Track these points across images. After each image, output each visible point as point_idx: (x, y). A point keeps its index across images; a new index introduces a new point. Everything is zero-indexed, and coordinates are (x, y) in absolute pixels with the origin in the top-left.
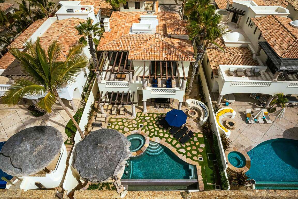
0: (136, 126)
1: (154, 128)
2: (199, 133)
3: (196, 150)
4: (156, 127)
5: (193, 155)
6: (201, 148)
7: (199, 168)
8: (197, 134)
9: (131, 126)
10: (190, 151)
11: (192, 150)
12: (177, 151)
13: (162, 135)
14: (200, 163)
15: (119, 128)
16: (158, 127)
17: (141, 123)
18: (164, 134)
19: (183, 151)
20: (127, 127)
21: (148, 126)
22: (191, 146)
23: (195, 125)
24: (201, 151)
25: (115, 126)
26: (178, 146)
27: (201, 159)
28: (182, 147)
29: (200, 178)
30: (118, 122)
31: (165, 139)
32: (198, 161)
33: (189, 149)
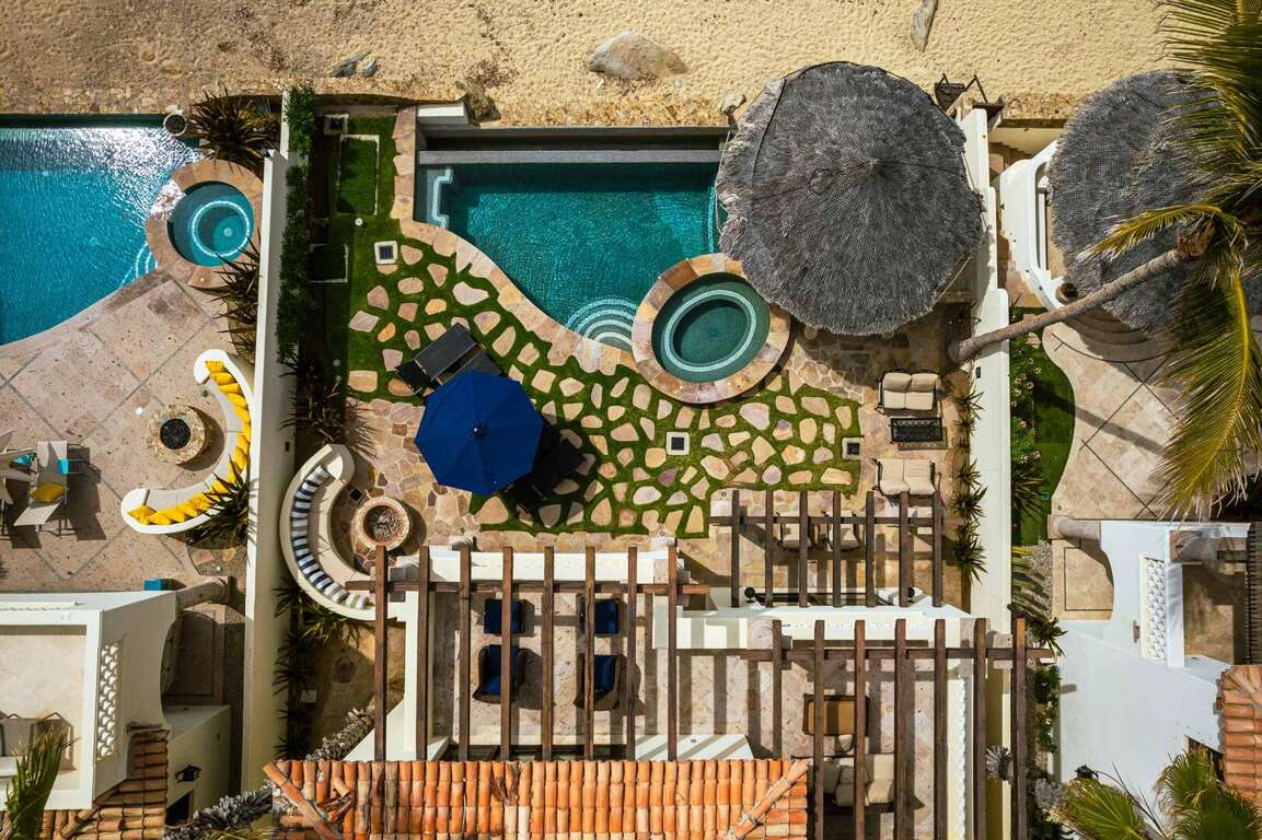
0: (707, 442)
1: (608, 427)
2: (366, 397)
3: (397, 298)
4: (596, 432)
5: (418, 270)
6: (372, 310)
7: (401, 210)
8: (382, 392)
9: (736, 439)
10: (431, 291)
11: (421, 300)
12: (494, 293)
13: (570, 386)
14: (389, 229)
15: (796, 428)
16: (584, 434)
17: (685, 463)
18: (556, 393)
19: (466, 295)
20: (754, 432)
21: (641, 446)
22: (423, 319)
23: (380, 448)
24: (378, 296)
25: (819, 441)
26: (487, 322)
27: (386, 253)
28: (470, 312)
29: (405, 164)
30: (808, 464)
31: (556, 358)
32: (402, 241)
33: (436, 306)
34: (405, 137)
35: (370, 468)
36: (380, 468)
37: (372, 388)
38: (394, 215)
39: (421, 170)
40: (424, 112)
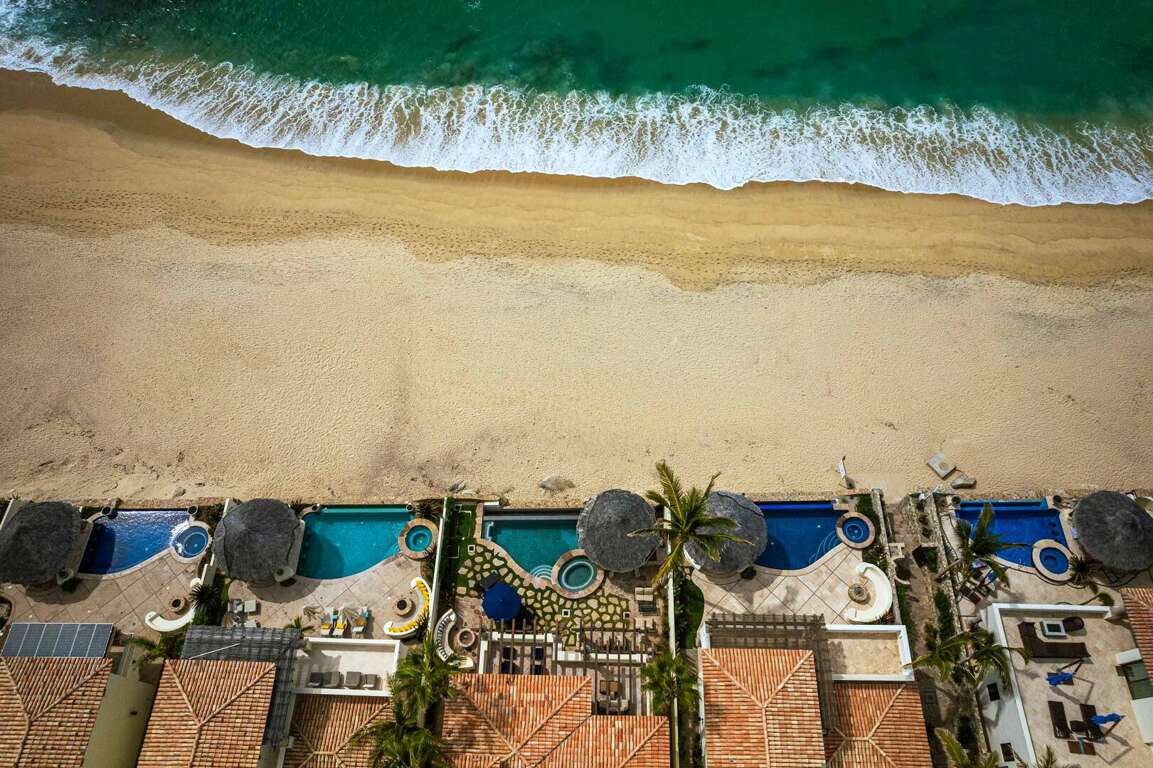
0: (575, 613)
1: (543, 607)
2: (463, 596)
3: (474, 563)
4: (538, 609)
5: (482, 554)
6: (466, 567)
7: (477, 535)
8: (468, 594)
9: (586, 612)
10: (486, 561)
11: (482, 564)
12: (506, 562)
13: (530, 593)
14: (473, 541)
15: (607, 608)
16: (534, 609)
17: (568, 620)
18: (525, 595)
19: (497, 562)
20: (592, 610)
21: (553, 614)
22: (483, 570)
23: (466, 613)
24: (468, 563)
25: (615, 613)
26: (504, 571)
27: (471, 549)
28: (498, 568)
29: (479, 520)
30: (611, 621)
31: (526, 584)
32: (477, 545)
33: (487, 566)
34: (479, 511)
35: (462, 621)
36: (465, 620)
37: (464, 593)
38: (475, 536)
39: (484, 522)
40: (486, 504)
